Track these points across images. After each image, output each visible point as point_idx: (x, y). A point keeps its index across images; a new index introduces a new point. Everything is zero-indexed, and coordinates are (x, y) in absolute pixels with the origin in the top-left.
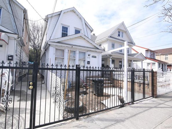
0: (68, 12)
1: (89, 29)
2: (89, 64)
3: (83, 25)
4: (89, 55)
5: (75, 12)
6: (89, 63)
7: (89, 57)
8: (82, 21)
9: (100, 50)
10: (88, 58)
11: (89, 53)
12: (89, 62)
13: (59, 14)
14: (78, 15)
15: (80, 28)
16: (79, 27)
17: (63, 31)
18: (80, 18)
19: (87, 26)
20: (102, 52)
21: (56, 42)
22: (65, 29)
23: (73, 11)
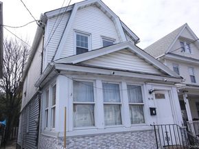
0: (85, 7)
1: (131, 37)
2: (155, 114)
3: (117, 31)
5: (99, 7)
6: (154, 112)
7: (150, 96)
8: (115, 24)
9: (173, 77)
10: (149, 99)
12: (154, 109)
13: (68, 11)
15: (112, 37)
16: (111, 34)
17: (78, 44)
18: (111, 18)
20: (175, 83)
21: (74, 63)
22: (82, 40)
23: (96, 5)
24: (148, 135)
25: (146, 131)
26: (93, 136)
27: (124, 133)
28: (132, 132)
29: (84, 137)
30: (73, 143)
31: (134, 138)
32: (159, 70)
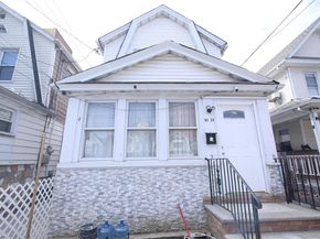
1: (215, 44)
2: (215, 142)
4: (209, 111)
6: (211, 139)
7: (209, 116)
10: (206, 120)
11: (208, 102)
12: (214, 135)
14: (176, 21)
18: (184, 26)
19: (207, 38)
21: (83, 81)
23: (163, 15)
24: (198, 173)
25: (194, 167)
26: (104, 169)
27: (154, 168)
28: (167, 168)
29: (90, 170)
30: (75, 176)
31: (169, 176)
32: (231, 75)
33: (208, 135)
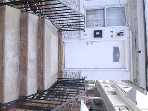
4: (119, 34)
12: (101, 36)
33: (101, 32)
